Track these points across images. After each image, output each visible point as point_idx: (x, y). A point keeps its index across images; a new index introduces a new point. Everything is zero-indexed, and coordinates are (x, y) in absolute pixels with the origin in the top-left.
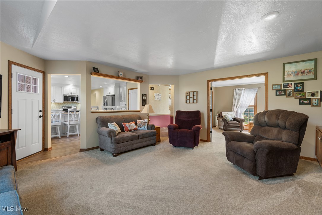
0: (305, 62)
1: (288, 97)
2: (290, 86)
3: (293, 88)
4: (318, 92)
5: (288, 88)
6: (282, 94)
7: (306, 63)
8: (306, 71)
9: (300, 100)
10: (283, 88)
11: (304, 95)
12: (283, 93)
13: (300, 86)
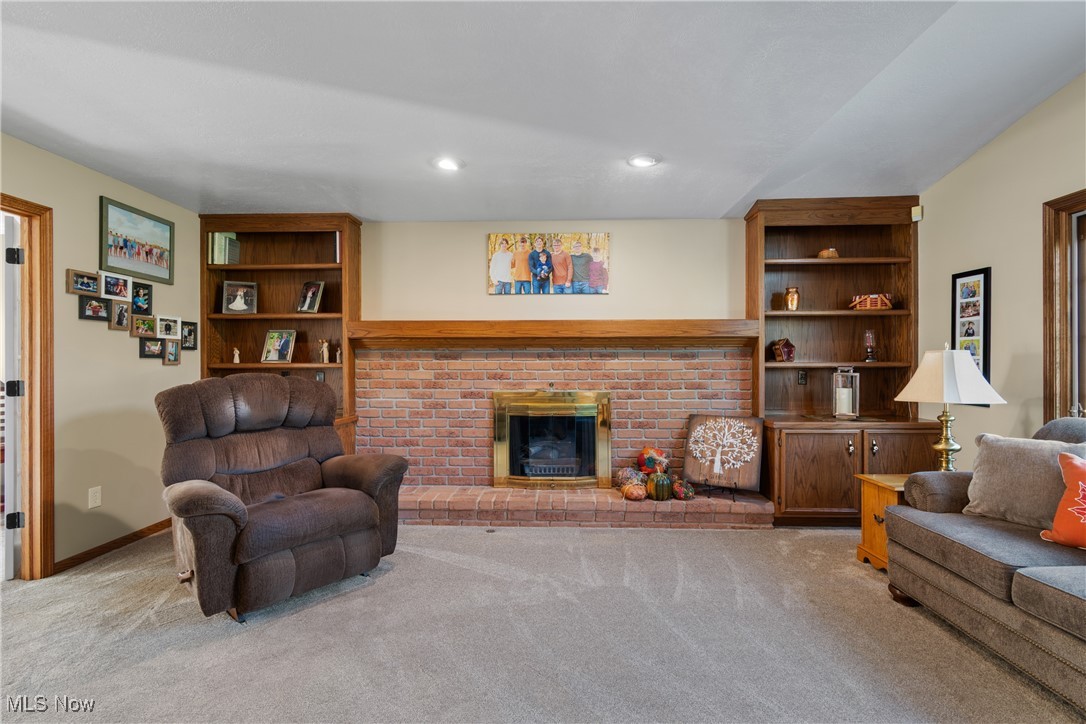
0: (152, 222)
1: (115, 329)
2: (121, 291)
3: (129, 299)
4: (175, 322)
5: (117, 294)
6: (100, 314)
7: (155, 226)
8: (155, 251)
9: (143, 341)
10: (106, 293)
11: (152, 328)
12: (103, 314)
13: (144, 295)
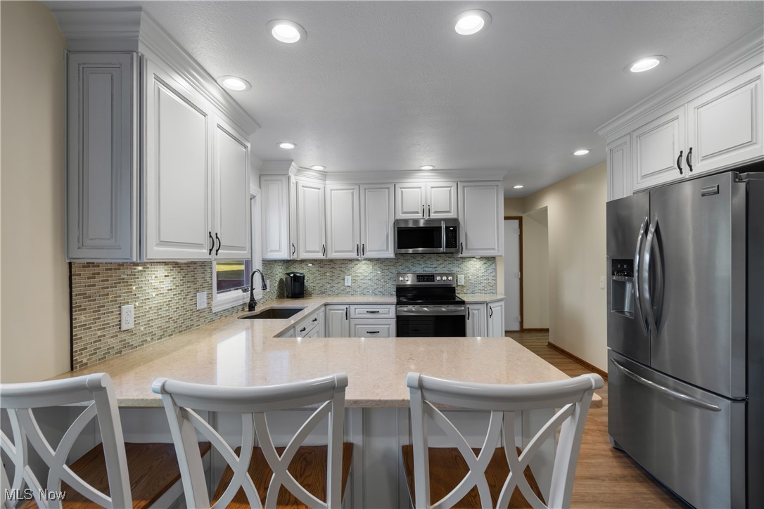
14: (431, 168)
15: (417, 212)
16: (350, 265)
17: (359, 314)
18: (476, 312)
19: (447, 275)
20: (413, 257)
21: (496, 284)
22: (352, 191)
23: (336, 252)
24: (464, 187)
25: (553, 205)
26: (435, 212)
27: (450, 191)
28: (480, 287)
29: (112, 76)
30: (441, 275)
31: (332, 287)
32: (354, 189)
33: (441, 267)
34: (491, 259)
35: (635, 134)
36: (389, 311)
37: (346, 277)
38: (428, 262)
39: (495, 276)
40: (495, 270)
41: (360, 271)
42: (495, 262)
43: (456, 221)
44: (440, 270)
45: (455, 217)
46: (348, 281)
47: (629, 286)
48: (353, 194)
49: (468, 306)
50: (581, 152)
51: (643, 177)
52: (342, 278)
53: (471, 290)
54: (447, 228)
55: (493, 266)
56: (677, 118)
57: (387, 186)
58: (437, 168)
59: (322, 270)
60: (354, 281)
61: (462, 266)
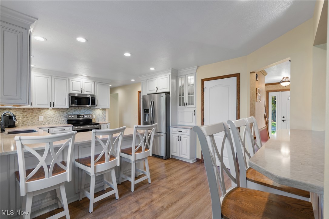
14: (86, 75)
15: (79, 91)
16: (42, 111)
17: (55, 131)
18: (103, 127)
19: (89, 115)
20: (74, 108)
21: (106, 118)
22: (47, 78)
23: (38, 105)
24: (97, 84)
25: (120, 93)
26: (86, 92)
27: (92, 85)
28: (101, 119)
29: (17, 35)
30: (87, 115)
31: (31, 122)
32: (48, 78)
33: (86, 112)
34: (104, 109)
35: (148, 80)
36: (69, 129)
37: (40, 117)
38: (81, 110)
39: (105, 115)
40: (105, 113)
41: (48, 113)
42: (105, 111)
43: (93, 95)
44: (86, 113)
45: (94, 94)
46: (41, 118)
47: (147, 115)
48: (48, 79)
49: (100, 125)
50: (133, 80)
51: (149, 91)
52: (37, 117)
53: (97, 120)
54: (91, 98)
55: (105, 112)
56: (156, 80)
57: (66, 79)
58: (88, 76)
59: (25, 114)
60: (44, 118)
61: (94, 112)
